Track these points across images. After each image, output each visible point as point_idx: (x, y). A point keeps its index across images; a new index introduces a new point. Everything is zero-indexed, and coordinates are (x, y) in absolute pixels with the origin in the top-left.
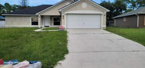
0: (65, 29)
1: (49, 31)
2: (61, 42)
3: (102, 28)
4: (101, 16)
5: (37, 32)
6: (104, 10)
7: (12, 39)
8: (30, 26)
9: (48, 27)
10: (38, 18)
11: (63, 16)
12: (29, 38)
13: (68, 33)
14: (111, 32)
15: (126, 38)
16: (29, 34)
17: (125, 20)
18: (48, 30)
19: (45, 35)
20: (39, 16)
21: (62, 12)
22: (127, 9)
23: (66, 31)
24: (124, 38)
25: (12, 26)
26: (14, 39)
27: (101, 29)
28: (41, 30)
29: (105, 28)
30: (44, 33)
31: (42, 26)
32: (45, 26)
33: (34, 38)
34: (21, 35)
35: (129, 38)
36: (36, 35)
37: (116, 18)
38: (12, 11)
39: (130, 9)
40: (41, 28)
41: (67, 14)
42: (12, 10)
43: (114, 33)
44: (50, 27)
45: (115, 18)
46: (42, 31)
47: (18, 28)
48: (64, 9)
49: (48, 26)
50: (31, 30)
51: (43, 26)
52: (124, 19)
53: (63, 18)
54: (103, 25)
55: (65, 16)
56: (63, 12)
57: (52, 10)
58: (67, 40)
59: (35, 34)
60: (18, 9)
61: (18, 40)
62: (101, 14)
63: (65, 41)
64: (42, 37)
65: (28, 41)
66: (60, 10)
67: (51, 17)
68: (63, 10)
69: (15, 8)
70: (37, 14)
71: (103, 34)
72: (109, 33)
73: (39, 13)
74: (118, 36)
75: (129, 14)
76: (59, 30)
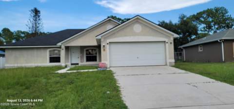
0: (108, 67)
1: (82, 72)
2: (109, 91)
3: (168, 64)
4: (165, 45)
5: (61, 74)
6: (170, 36)
7: (21, 88)
8: (47, 64)
9: (77, 66)
10: (59, 51)
11: (104, 46)
12: (51, 86)
13: (114, 75)
14: (185, 69)
15: (217, 80)
16: (50, 79)
17: (200, 50)
18: (79, 71)
19: (77, 79)
20: (63, 47)
21: (102, 40)
22: (199, 32)
23: (110, 71)
24: (214, 80)
25: (16, 65)
26: (24, 87)
27: (166, 65)
28: (68, 70)
29: (174, 64)
30: (75, 76)
31: (67, 64)
32: (72, 64)
33: (59, 85)
34: (36, 81)
35: (221, 79)
36: (61, 80)
37: (185, 48)
38: (14, 41)
39: (203, 32)
40: (66, 67)
41: (110, 42)
42: (14, 39)
43: (192, 72)
44: (80, 65)
45: (183, 48)
46: (71, 73)
47: (29, 68)
48: (105, 35)
49: (78, 64)
50: (52, 72)
51: (69, 64)
52: (200, 48)
53: (104, 50)
54: (170, 58)
55: (107, 47)
56: (104, 41)
57: (84, 37)
58: (118, 87)
59: (59, 78)
60: (24, 37)
61: (32, 89)
62: (165, 42)
63: (116, 89)
64: (73, 83)
65: (51, 92)
66: (99, 37)
67: (82, 48)
68: (103, 37)
69: (19, 36)
70: (59, 44)
71: (174, 73)
72: (183, 71)
73: (62, 42)
74: (201, 76)
75: (206, 40)
76: (99, 69)
